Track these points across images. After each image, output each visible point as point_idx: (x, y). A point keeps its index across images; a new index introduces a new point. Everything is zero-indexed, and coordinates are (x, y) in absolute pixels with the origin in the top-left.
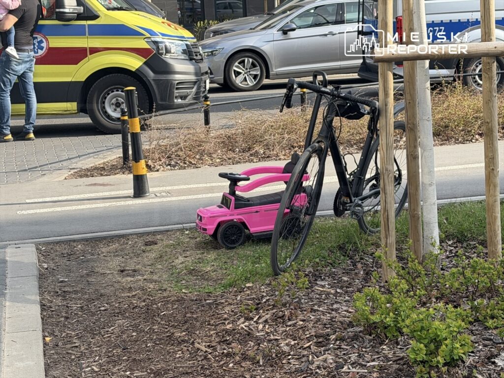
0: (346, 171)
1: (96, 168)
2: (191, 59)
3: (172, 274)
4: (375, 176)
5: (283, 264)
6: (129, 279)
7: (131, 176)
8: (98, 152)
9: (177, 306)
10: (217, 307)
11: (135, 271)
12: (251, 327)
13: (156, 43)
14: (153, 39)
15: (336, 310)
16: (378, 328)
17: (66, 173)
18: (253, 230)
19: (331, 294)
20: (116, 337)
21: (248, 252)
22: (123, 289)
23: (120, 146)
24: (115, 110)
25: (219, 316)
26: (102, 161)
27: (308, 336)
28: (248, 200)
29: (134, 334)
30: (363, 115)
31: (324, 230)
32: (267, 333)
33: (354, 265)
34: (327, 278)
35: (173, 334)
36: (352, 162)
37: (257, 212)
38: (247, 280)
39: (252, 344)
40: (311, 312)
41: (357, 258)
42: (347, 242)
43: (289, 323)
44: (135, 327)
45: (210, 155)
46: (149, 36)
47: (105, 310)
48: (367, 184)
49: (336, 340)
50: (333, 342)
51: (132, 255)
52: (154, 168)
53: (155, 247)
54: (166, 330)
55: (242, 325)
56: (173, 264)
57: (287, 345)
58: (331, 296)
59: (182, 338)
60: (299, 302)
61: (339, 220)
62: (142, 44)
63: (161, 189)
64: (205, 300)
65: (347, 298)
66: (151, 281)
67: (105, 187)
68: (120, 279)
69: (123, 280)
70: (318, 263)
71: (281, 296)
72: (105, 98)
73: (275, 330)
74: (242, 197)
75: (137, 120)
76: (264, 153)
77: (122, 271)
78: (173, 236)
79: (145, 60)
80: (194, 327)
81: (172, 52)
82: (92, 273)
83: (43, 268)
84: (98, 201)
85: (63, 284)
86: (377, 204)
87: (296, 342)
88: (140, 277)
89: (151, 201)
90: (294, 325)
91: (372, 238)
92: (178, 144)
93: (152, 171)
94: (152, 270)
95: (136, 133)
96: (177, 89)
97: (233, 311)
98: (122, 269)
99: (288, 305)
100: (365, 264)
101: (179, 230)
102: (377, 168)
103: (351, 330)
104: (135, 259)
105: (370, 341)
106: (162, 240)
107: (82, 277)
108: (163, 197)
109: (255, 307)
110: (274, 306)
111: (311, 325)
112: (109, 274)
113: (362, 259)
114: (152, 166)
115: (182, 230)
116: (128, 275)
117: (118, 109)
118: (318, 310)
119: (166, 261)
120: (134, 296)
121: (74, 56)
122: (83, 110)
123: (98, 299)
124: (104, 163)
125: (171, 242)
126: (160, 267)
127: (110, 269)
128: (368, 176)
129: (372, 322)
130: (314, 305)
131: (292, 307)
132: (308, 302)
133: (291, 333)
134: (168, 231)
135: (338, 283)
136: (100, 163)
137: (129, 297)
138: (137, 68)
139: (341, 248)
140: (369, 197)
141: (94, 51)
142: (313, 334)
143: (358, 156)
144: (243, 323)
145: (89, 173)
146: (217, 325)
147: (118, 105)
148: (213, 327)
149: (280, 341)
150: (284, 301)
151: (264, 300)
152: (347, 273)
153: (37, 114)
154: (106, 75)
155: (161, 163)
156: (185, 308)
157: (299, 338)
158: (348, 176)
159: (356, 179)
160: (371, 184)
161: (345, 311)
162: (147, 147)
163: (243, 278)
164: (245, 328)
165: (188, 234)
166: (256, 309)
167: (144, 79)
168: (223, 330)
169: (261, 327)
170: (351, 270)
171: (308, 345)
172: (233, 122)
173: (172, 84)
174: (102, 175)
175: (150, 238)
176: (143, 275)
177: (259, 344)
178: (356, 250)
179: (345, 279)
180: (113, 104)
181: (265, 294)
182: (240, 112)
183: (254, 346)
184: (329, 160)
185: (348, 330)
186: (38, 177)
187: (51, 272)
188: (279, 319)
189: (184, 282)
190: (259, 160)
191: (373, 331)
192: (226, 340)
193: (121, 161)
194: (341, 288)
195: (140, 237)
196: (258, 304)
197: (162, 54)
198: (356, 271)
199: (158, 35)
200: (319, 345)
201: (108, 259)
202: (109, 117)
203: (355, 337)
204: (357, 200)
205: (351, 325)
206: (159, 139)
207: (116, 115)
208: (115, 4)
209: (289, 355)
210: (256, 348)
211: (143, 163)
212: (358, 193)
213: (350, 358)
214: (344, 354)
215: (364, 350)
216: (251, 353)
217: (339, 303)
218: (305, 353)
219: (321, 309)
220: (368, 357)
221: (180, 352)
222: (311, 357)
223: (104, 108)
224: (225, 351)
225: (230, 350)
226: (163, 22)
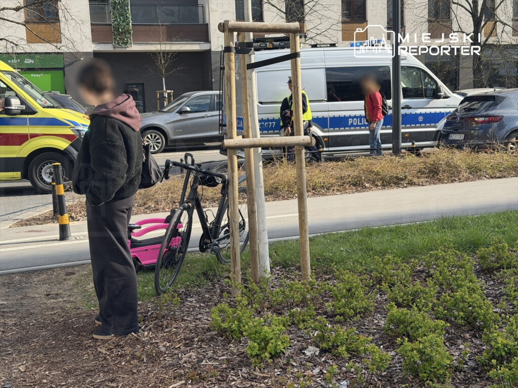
0: (207, 221)
1: (34, 219)
3: (85, 296)
4: (227, 224)
5: (163, 287)
6: (53, 301)
7: (58, 225)
8: (36, 207)
9: (86, 320)
11: (57, 295)
13: (78, 131)
14: (76, 128)
15: (199, 319)
16: (227, 332)
17: (11, 223)
18: (143, 263)
19: (197, 307)
20: (40, 345)
21: (140, 279)
22: (48, 309)
23: (51, 203)
24: (49, 177)
26: (38, 214)
27: (179, 339)
28: (140, 242)
29: (54, 342)
30: (218, 184)
31: (193, 262)
32: (150, 338)
33: (213, 285)
34: (194, 296)
35: (82, 341)
36: (211, 213)
37: (146, 250)
39: (139, 346)
40: (182, 321)
41: (216, 280)
42: (209, 270)
43: (166, 330)
44: (55, 337)
46: (74, 126)
47: (33, 325)
48: (222, 230)
49: (199, 341)
50: (196, 343)
51: (56, 283)
52: (76, 218)
53: (73, 276)
54: (77, 339)
57: (164, 346)
58: (197, 309)
59: (89, 345)
60: (174, 314)
61: (204, 254)
62: (68, 131)
63: (80, 234)
65: (207, 310)
66: (69, 302)
67: (40, 233)
68: (45, 301)
69: (48, 302)
70: (188, 285)
71: (162, 310)
72: (42, 169)
73: (156, 336)
74: (136, 240)
75: (62, 186)
76: (155, 207)
77: (48, 295)
78: (87, 268)
79: (71, 142)
82: (25, 297)
84: (33, 243)
86: (229, 243)
87: (170, 344)
88: (61, 299)
89: (74, 242)
90: (170, 331)
91: (226, 267)
93: (75, 221)
94: (70, 294)
95: (61, 195)
98: (48, 293)
99: (166, 317)
100: (221, 285)
103: (209, 333)
104: (58, 286)
105: (222, 341)
106: (79, 271)
107: (17, 300)
108: (81, 239)
109: (142, 319)
110: (156, 317)
111: (181, 331)
112: (38, 297)
113: (219, 281)
116: (52, 298)
117: (51, 177)
118: (187, 320)
119: (81, 286)
120: (55, 314)
121: (19, 140)
122: (25, 177)
123: (28, 317)
124: (40, 215)
125: (85, 272)
126: (76, 291)
127: (39, 294)
128: (222, 224)
129: (222, 328)
130: (184, 316)
131: (169, 318)
132: (180, 314)
133: (167, 338)
134: (83, 264)
135: (202, 299)
136: (36, 215)
137: (51, 315)
138: (65, 148)
139: (205, 274)
140: (224, 238)
141: (33, 136)
142: (183, 337)
143: (215, 210)
145: (28, 223)
147: (50, 174)
149: (160, 344)
150: (163, 314)
151: (150, 314)
152: (209, 292)
154: (42, 153)
155: (81, 215)
157: (173, 341)
158: (209, 225)
159: (215, 227)
160: (224, 230)
161: (206, 319)
162: (71, 203)
166: (143, 321)
167: (70, 156)
169: (146, 333)
170: (211, 289)
171: (179, 345)
174: (37, 224)
175: (70, 270)
176: (63, 298)
177: (144, 347)
178: (215, 275)
179: (207, 296)
180: (47, 173)
181: (150, 309)
183: (140, 348)
184: (195, 213)
185: (207, 334)
188: (159, 328)
189: (93, 302)
190: (151, 213)
191: (223, 334)
192: (121, 345)
193: (53, 212)
194: (204, 302)
195: (62, 269)
196: (145, 317)
198: (215, 290)
199: (80, 126)
200: (186, 345)
201: (38, 286)
202: (44, 182)
203: (212, 339)
204: (215, 241)
205: (209, 330)
207: (49, 180)
208: (49, 104)
209: (164, 354)
210: (142, 349)
211: (66, 216)
212: (215, 237)
213: (207, 354)
214: (204, 351)
215: (217, 348)
216: (138, 354)
217: (202, 314)
218: (176, 352)
219: (189, 319)
220: (220, 353)
221: (87, 355)
222: (180, 355)
223: (41, 175)
224: (119, 353)
225: (123, 352)
226: (84, 117)
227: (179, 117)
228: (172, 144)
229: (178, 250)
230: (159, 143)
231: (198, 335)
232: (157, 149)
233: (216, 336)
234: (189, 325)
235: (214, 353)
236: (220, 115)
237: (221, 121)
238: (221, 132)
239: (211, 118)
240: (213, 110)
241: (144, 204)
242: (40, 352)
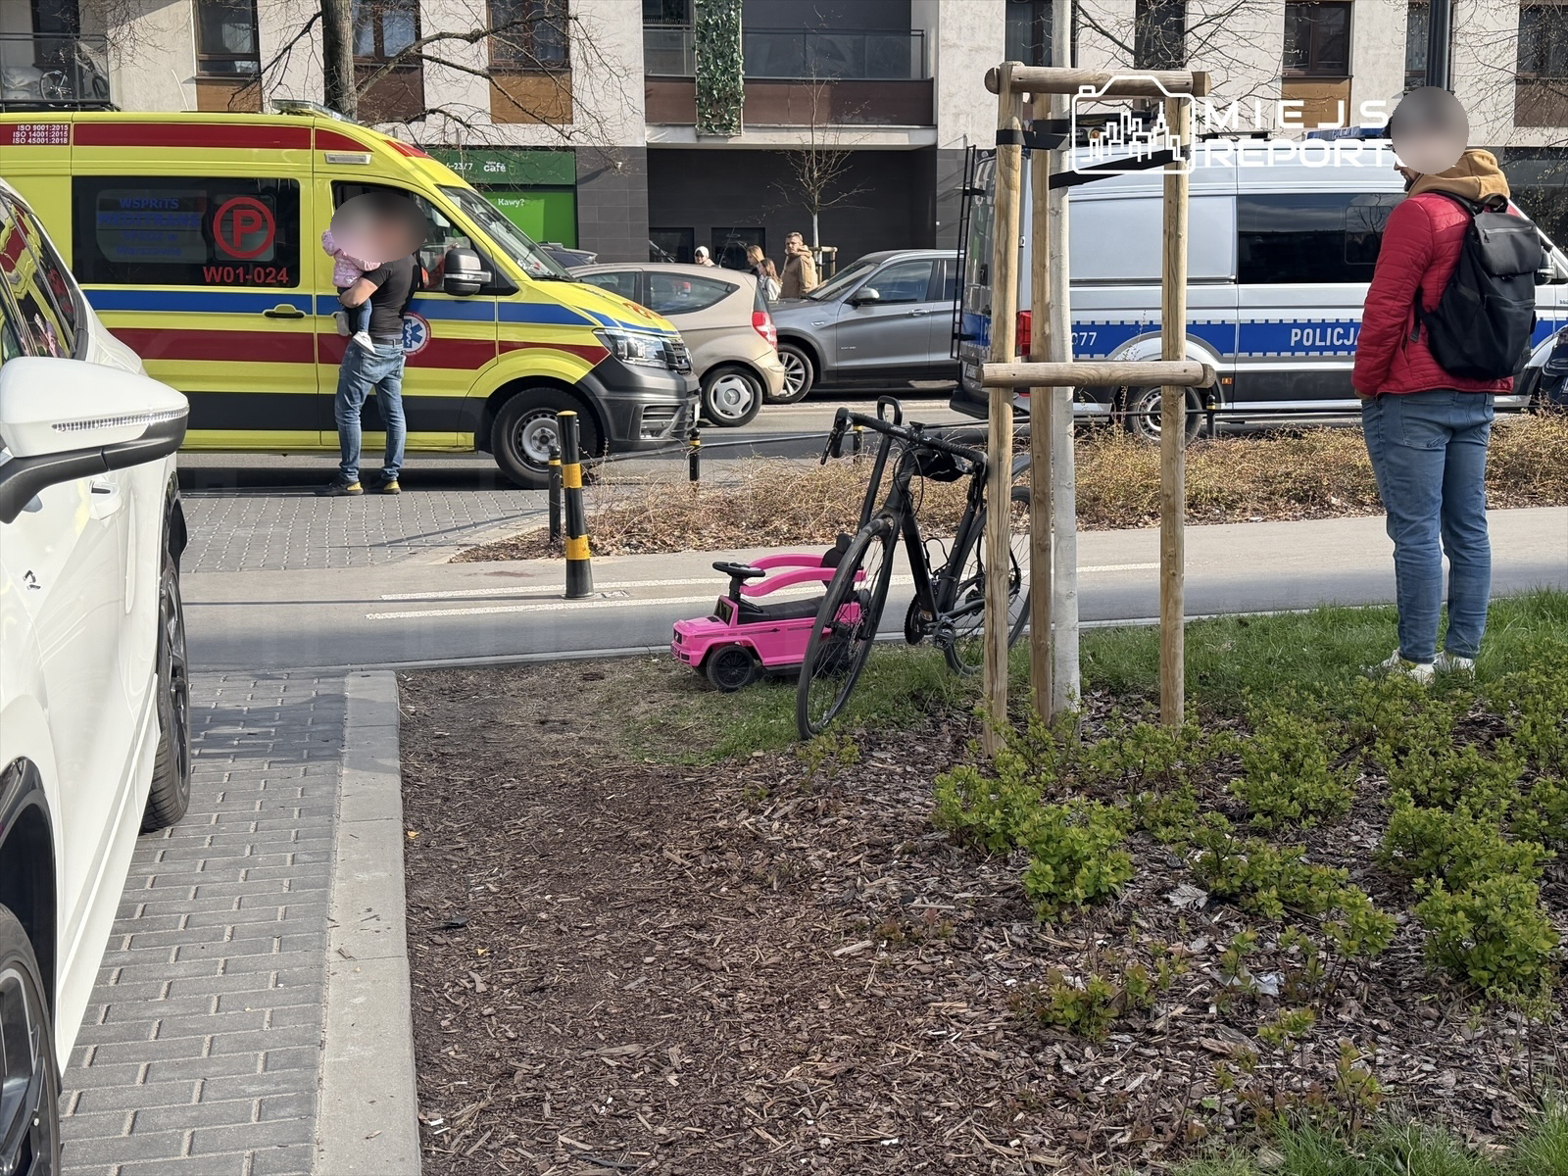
0: (929, 566)
1: (503, 546)
2: (671, 369)
3: (628, 731)
4: (975, 577)
5: (817, 720)
6: (555, 736)
7: (563, 562)
8: (508, 518)
9: (634, 785)
10: (702, 789)
11: (564, 723)
12: (759, 826)
13: (612, 338)
14: (607, 332)
15: (904, 802)
16: (975, 835)
17: (453, 553)
18: (766, 661)
19: (897, 774)
20: (529, 834)
21: (759, 699)
22: (544, 754)
23: (545, 510)
25: (705, 805)
26: (514, 534)
27: (856, 844)
28: (761, 609)
29: (561, 830)
30: (960, 474)
31: (886, 666)
32: (787, 837)
33: (936, 726)
34: (890, 747)
35: (626, 832)
36: (938, 553)
37: (775, 630)
38: (755, 745)
39: (761, 854)
40: (862, 803)
41: (941, 714)
42: (925, 688)
43: (825, 822)
44: (562, 820)
45: (697, 531)
46: (603, 326)
47: (512, 788)
48: (962, 591)
49: (904, 853)
50: (898, 856)
51: (560, 696)
52: (602, 549)
53: (600, 683)
54: (615, 826)
55: (745, 821)
56: (630, 713)
57: (820, 858)
58: (897, 777)
59: (642, 841)
60: (842, 786)
61: (913, 649)
62: (589, 339)
63: (614, 585)
64: (683, 777)
65: (923, 782)
66: (592, 741)
67: (519, 580)
68: (538, 736)
69: (545, 738)
70: (875, 721)
71: (812, 775)
72: (523, 428)
73: (801, 832)
74: (751, 605)
75: (577, 467)
76: (789, 531)
77: (543, 723)
78: (631, 666)
79: (594, 366)
80: (662, 822)
81: (640, 353)
82: (492, 723)
83: (407, 712)
84: (506, 603)
85: (441, 741)
86: (978, 626)
87: (835, 854)
88: (572, 734)
89: (596, 604)
90: (833, 825)
91: (968, 683)
92: (643, 510)
93: (599, 554)
94: (594, 723)
95: (575, 489)
96: (645, 417)
97: (729, 798)
98: (543, 718)
99: (823, 791)
100: (954, 725)
101: (641, 656)
102: (980, 565)
103: (929, 836)
104: (566, 703)
105: (960, 856)
106: (613, 672)
107: (473, 730)
108: (615, 598)
109: (766, 792)
110: (799, 791)
111: (860, 827)
112: (520, 726)
113: (949, 716)
114: (600, 546)
115: (647, 657)
116: (553, 730)
117: (545, 447)
118: (873, 801)
119: (618, 708)
120: (561, 766)
121: (473, 355)
122: (483, 445)
123: (500, 769)
124: (517, 538)
125: (628, 676)
126: (607, 717)
127: (522, 718)
128: (964, 577)
129: (964, 824)
130: (867, 791)
131: (830, 794)
132: (857, 787)
133: (827, 839)
134: (621, 657)
135: (907, 756)
136: (509, 536)
137: (553, 768)
138: (579, 378)
139: (914, 697)
140: (966, 612)
141: (507, 347)
142: (865, 841)
143: (949, 543)
144: (747, 818)
145: (491, 554)
146: (703, 820)
147: (544, 440)
148: (695, 824)
149: (809, 852)
150: (816, 783)
151: (783, 781)
152: (924, 739)
153: (406, 451)
154: (525, 390)
155: (613, 541)
156: (647, 789)
157: (841, 847)
158: (931, 576)
159: (944, 582)
160: (968, 591)
161: (919, 804)
162: (592, 514)
163: (748, 742)
164: (750, 827)
165: (657, 664)
166: (769, 795)
167: (590, 398)
168: (713, 829)
169: (776, 825)
170: (931, 734)
171: (855, 859)
172: (738, 477)
173: (637, 408)
174: (513, 558)
175: (592, 669)
176: (579, 731)
177: (772, 856)
178: (940, 701)
179: (921, 749)
180: (535, 438)
181: (784, 771)
182: (750, 461)
183: (763, 858)
184: (901, 549)
185: (924, 837)
186: (404, 558)
187: (423, 721)
188: (809, 815)
189: (647, 745)
190: (781, 543)
191: (965, 840)
192: (717, 847)
193: (548, 533)
194: (914, 764)
195: (575, 666)
196: (772, 787)
197: (622, 357)
198: (939, 737)
199: (617, 326)
200: (873, 859)
201: (520, 700)
202: (528, 459)
203: (936, 849)
204: (945, 618)
205: (928, 828)
206: (613, 501)
207: (540, 457)
208: (545, 270)
209: (822, 876)
210: (767, 861)
211: (584, 539)
212: (946, 606)
213: (925, 884)
214: (916, 877)
215: (949, 871)
216: (758, 871)
217: (910, 789)
218: (851, 873)
219: (878, 799)
220: (956, 883)
221: (638, 864)
222: (859, 880)
223: (521, 443)
224: (714, 865)
225: (724, 863)
226: (626, 305)
227: (852, 314)
228: (831, 382)
229: (855, 632)
230: (798, 377)
231: (903, 838)
232: (792, 391)
233: (945, 844)
234: (880, 813)
235: (942, 881)
236: (955, 311)
237: (957, 326)
238: (955, 355)
239: (930, 319)
240: (937, 298)
241: (765, 522)
242: (529, 851)
